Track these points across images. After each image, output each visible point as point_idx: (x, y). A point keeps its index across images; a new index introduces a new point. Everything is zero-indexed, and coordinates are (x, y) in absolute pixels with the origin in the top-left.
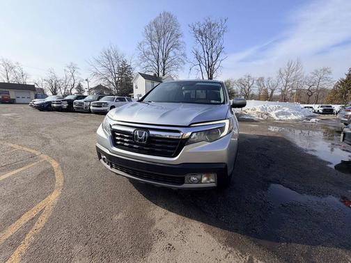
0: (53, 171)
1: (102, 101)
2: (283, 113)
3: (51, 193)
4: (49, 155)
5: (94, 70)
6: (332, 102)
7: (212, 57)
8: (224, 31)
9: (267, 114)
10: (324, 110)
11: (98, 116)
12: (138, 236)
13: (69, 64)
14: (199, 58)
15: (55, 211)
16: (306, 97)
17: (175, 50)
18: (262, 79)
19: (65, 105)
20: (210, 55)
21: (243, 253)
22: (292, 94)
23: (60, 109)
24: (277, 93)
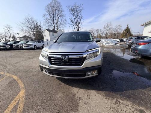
0: (16, 81)
1: (29, 43)
2: (108, 43)
3: (19, 91)
4: (9, 73)
5: (22, 28)
6: (122, 38)
7: (78, 21)
8: (82, 9)
9: (102, 44)
10: (121, 41)
11: (28, 51)
12: (71, 102)
13: (6, 25)
14: (72, 22)
15: (26, 100)
16: (114, 36)
17: (61, 18)
18: (98, 30)
19: (8, 47)
20: (77, 20)
21: (113, 98)
22: (109, 35)
23: (5, 49)
24: (104, 35)
